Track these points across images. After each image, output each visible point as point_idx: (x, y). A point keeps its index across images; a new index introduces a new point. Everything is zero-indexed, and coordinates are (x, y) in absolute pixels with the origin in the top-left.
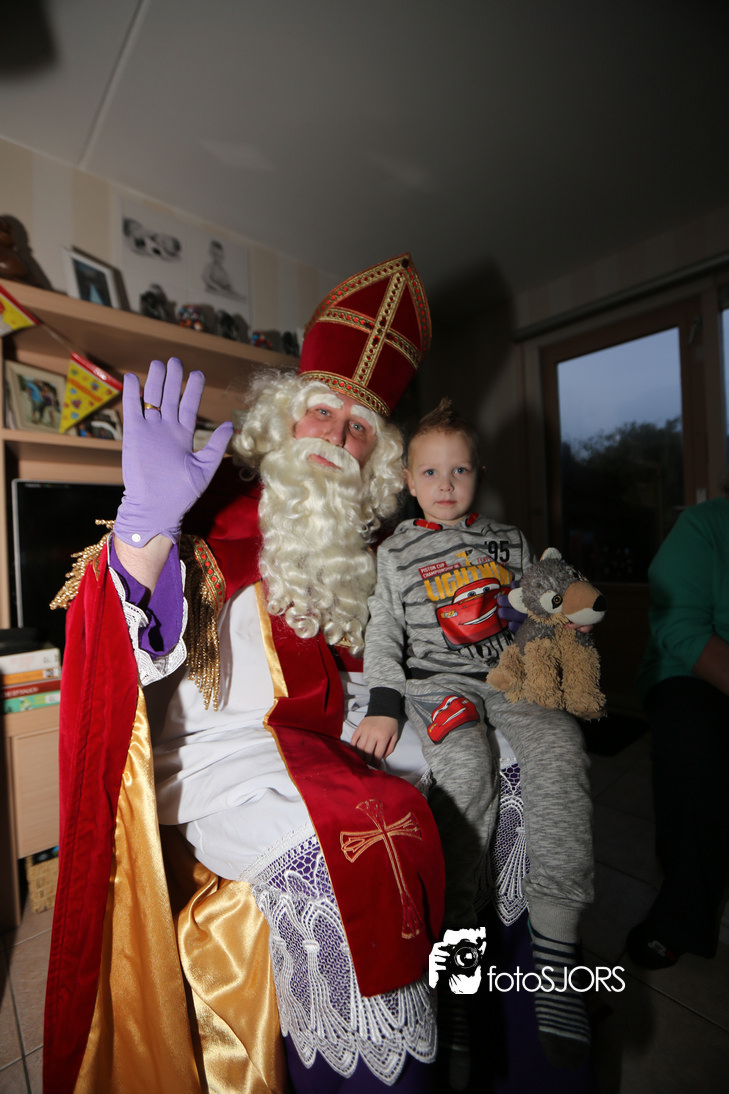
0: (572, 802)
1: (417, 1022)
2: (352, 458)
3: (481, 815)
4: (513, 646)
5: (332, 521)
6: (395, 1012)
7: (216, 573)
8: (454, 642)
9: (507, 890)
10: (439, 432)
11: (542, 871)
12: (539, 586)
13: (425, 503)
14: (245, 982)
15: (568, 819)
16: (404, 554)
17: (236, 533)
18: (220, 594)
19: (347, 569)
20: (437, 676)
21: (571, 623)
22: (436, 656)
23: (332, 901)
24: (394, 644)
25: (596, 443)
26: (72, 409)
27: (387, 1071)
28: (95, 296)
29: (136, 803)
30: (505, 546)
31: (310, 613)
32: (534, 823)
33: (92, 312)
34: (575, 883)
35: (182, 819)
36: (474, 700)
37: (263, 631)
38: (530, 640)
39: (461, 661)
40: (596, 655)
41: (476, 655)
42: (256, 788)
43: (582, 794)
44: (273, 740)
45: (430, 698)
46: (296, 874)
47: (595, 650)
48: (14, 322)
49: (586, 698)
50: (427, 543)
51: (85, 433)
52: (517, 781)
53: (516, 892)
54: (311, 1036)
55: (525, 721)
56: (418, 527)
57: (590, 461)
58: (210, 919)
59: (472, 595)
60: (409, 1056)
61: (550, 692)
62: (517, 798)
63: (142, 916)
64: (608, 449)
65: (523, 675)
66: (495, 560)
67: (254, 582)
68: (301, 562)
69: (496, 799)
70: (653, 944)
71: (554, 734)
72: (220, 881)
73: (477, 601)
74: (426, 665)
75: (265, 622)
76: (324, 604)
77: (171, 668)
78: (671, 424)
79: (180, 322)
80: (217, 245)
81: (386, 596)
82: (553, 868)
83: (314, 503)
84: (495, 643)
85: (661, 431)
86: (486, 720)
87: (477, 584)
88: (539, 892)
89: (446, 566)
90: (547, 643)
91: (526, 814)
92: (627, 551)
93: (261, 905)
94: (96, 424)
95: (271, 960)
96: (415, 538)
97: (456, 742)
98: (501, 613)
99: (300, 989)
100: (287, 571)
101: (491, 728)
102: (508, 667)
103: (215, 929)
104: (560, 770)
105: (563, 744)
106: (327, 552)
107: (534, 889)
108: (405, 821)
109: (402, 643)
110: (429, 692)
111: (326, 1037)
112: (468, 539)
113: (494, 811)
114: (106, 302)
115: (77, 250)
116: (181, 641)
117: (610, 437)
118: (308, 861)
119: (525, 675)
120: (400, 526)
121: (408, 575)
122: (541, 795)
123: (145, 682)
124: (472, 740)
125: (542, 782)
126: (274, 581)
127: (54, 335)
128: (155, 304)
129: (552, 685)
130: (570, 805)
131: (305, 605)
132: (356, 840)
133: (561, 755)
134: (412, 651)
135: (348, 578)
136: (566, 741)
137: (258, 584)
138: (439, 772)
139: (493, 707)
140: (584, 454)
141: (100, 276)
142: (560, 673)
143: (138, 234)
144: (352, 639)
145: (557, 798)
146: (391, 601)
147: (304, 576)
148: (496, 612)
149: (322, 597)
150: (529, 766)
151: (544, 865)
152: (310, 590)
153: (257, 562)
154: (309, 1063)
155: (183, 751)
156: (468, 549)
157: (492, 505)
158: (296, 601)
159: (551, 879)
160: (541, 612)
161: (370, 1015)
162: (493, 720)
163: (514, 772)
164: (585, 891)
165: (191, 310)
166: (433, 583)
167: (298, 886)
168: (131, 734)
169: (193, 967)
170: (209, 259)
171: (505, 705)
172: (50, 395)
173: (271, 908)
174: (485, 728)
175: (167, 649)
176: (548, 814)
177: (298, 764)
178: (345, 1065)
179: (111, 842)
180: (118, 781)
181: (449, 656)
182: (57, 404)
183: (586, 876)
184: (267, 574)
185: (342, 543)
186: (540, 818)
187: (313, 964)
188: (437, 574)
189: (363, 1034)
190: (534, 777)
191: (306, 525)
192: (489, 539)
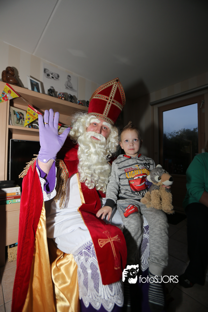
0: (163, 237)
1: (118, 294)
2: (103, 137)
3: (138, 239)
4: (148, 192)
5: (97, 156)
6: (112, 291)
7: (66, 170)
8: (133, 190)
9: (143, 261)
10: (129, 130)
11: (153, 256)
12: (155, 174)
13: (126, 150)
14: (70, 284)
15: (161, 241)
16: (120, 164)
17: (72, 159)
18: (67, 176)
19: (102, 169)
20: (127, 199)
21: (164, 185)
22: (128, 194)
23: (96, 258)
24: (115, 189)
25: (173, 134)
26: (28, 120)
27: (109, 308)
28: (35, 89)
29: (41, 233)
30: (149, 164)
31: (92, 182)
32: (152, 242)
33: (35, 94)
34: (162, 260)
35: (54, 237)
36: (137, 206)
37: (79, 187)
38: (153, 190)
39: (135, 196)
40: (171, 195)
41: (139, 195)
42: (75, 227)
43: (166, 235)
44: (80, 214)
45: (125, 205)
46: (86, 251)
47: (171, 194)
48: (13, 96)
49: (168, 207)
50: (127, 162)
51: (30, 127)
52: (148, 230)
53: (146, 262)
54: (88, 298)
55: (151, 213)
56: (124, 157)
57: (171, 139)
58: (61, 265)
59: (139, 178)
60: (115, 305)
61: (158, 204)
62: (148, 235)
63: (42, 265)
64: (177, 136)
65: (150, 200)
66: (146, 168)
67: (76, 173)
68: (89, 168)
69: (142, 235)
70: (186, 280)
71: (159, 217)
72: (64, 254)
73: (140, 180)
74: (124, 196)
75: (79, 184)
76: (96, 179)
77: (51, 198)
78: (195, 129)
79: (59, 97)
80: (69, 76)
81: (114, 176)
82: (156, 255)
83: (93, 150)
84: (144, 192)
85: (192, 131)
86: (140, 212)
87: (140, 175)
88: (152, 261)
89: (132, 169)
90: (157, 191)
91: (150, 239)
92: (181, 165)
93: (76, 260)
94: (34, 124)
95: (78, 275)
96: (123, 160)
97: (132, 218)
98: (146, 183)
99: (86, 284)
100: (86, 170)
101: (141, 215)
102: (146, 198)
103: (62, 268)
104: (160, 227)
105: (161, 220)
106: (96, 164)
107: (150, 261)
108: (116, 237)
109: (118, 189)
110: (125, 203)
111: (92, 298)
112: (139, 161)
113: (141, 238)
114: (39, 91)
115: (31, 77)
116: (55, 189)
117: (177, 133)
118: (89, 247)
119: (151, 200)
120: (119, 156)
121: (121, 171)
122: (154, 234)
123: (45, 200)
124: (136, 217)
125: (155, 230)
126: (82, 173)
127: (24, 100)
128: (52, 92)
129: (159, 203)
130: (162, 237)
131: (90, 180)
132: (102, 241)
133: (161, 223)
134: (121, 192)
135: (102, 171)
136: (162, 219)
137: (78, 173)
138: (126, 226)
139: (142, 209)
140: (170, 137)
141: (37, 84)
142: (161, 200)
143: (48, 73)
144: (103, 189)
145: (159, 235)
146: (116, 178)
147: (91, 172)
148: (145, 183)
149: (95, 177)
150: (151, 226)
151: (154, 254)
152: (92, 175)
153: (77, 167)
154: (87, 306)
155: (55, 218)
156: (139, 164)
157: (144, 151)
158: (88, 178)
159: (155, 258)
160: (155, 181)
161: (105, 291)
162: (142, 212)
163: (147, 228)
164: (165, 263)
165: (61, 94)
166: (128, 173)
167: (86, 254)
168: (40, 214)
169: (55, 279)
170: (67, 80)
171: (146, 208)
172: (22, 116)
173: (78, 260)
174: (140, 214)
175: (50, 191)
176: (156, 239)
177: (87, 221)
178: (97, 306)
179: (34, 244)
180: (36, 227)
181: (131, 194)
182: (24, 118)
183: (166, 258)
184: (80, 171)
185: (101, 161)
186: (154, 241)
187: (89, 276)
188: (130, 171)
189: (102, 297)
190: (153, 229)
191: (91, 156)
192: (144, 162)
